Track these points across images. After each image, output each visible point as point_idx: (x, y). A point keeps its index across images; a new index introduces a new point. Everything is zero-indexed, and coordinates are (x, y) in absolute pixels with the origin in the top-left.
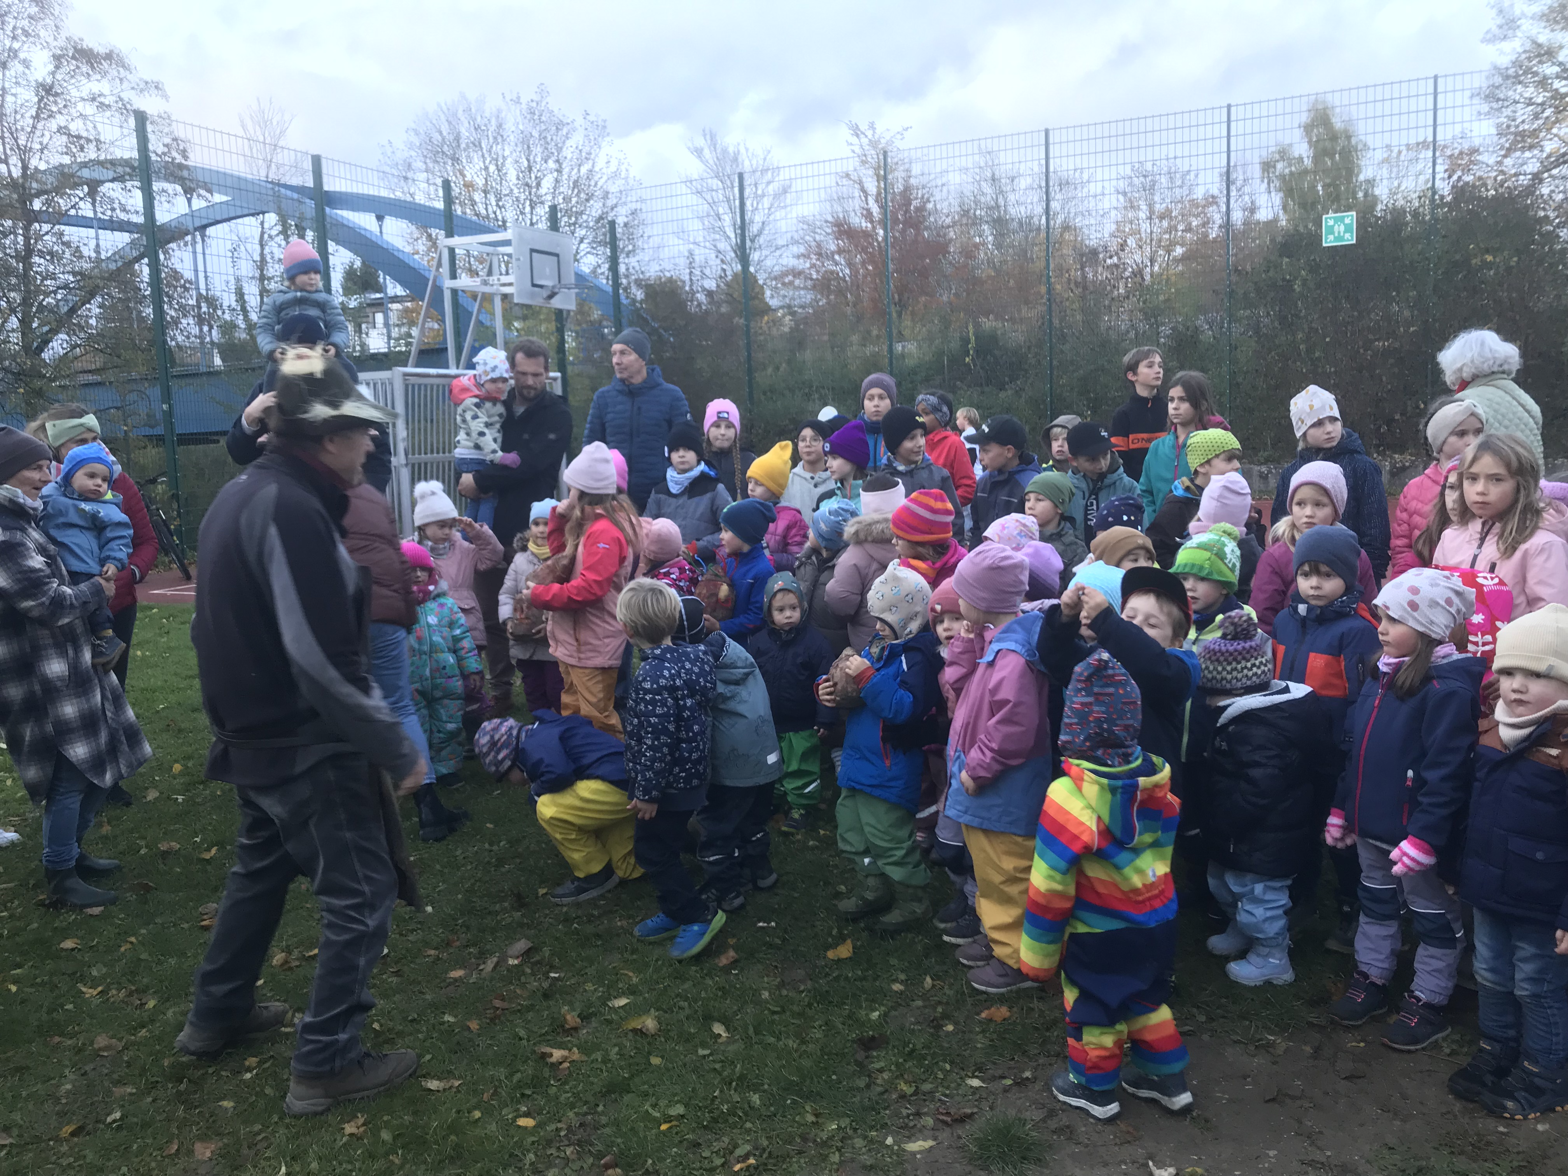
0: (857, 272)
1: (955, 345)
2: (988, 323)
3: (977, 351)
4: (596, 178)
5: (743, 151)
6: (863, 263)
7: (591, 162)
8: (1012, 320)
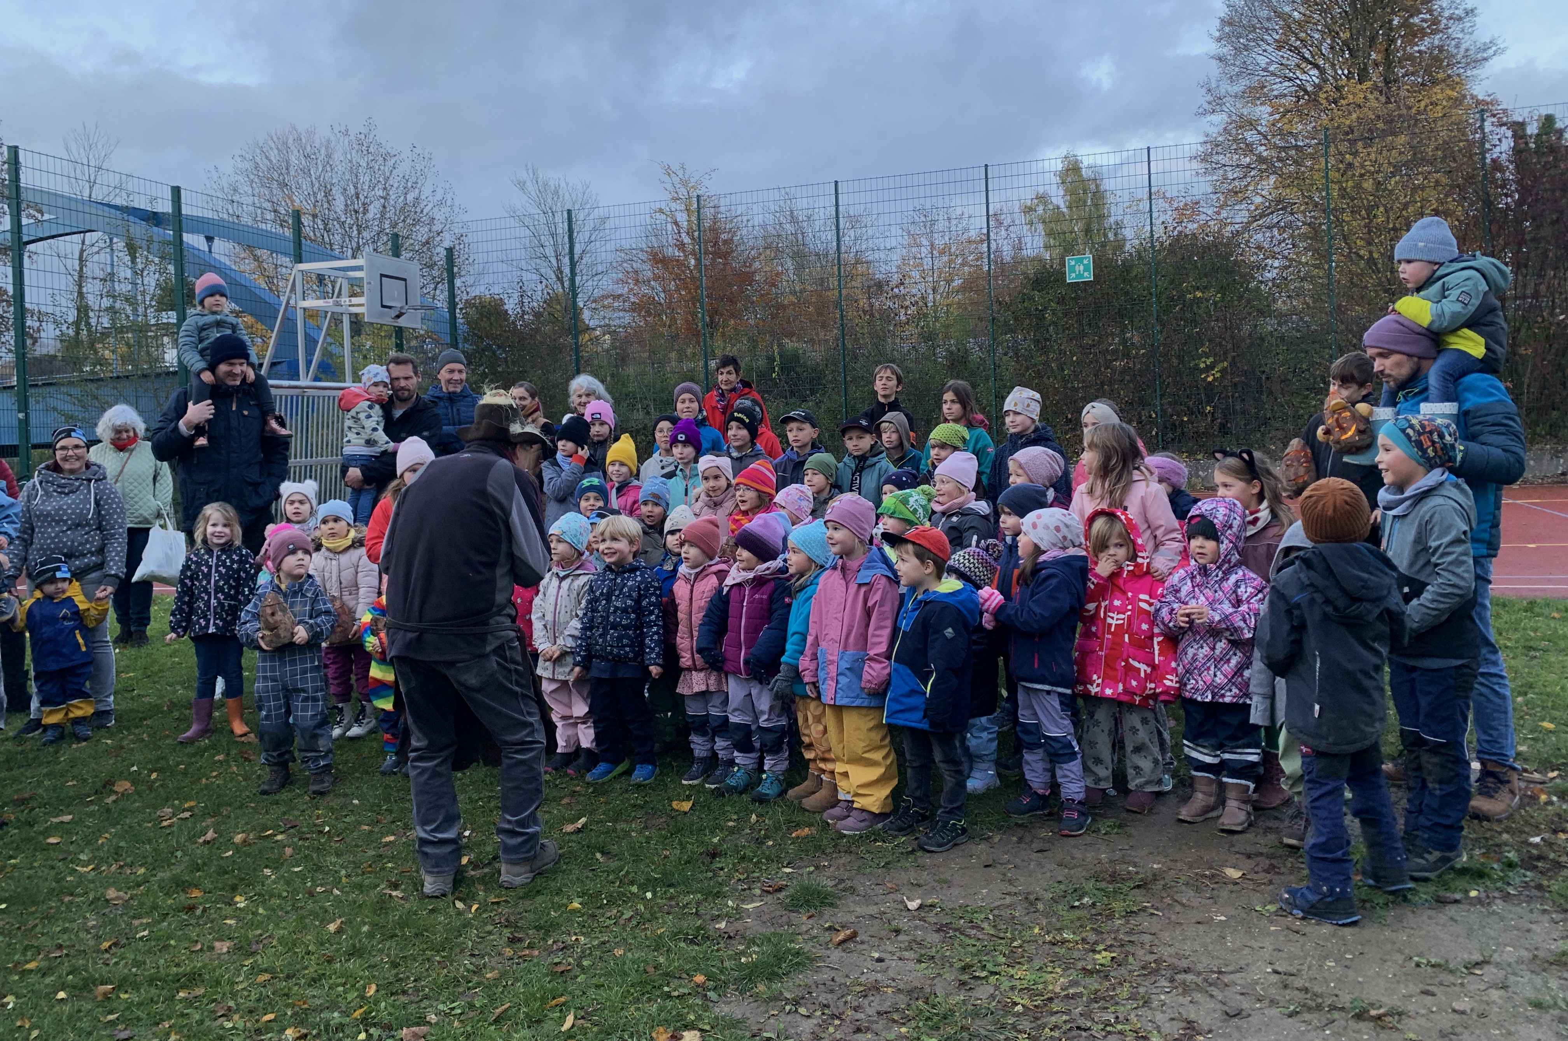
0: (671, 296)
1: (762, 363)
2: (790, 344)
3: (782, 369)
4: (422, 206)
5: (563, 185)
6: (678, 289)
7: (417, 191)
8: (812, 341)
